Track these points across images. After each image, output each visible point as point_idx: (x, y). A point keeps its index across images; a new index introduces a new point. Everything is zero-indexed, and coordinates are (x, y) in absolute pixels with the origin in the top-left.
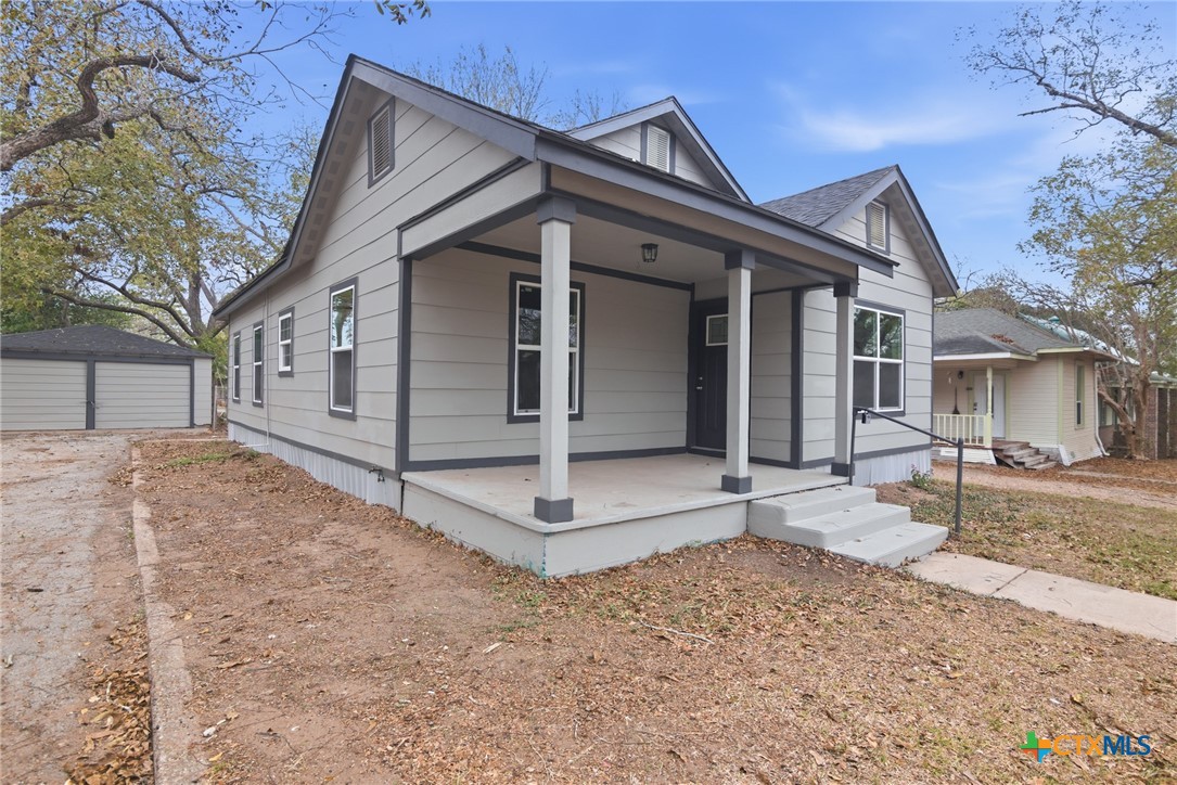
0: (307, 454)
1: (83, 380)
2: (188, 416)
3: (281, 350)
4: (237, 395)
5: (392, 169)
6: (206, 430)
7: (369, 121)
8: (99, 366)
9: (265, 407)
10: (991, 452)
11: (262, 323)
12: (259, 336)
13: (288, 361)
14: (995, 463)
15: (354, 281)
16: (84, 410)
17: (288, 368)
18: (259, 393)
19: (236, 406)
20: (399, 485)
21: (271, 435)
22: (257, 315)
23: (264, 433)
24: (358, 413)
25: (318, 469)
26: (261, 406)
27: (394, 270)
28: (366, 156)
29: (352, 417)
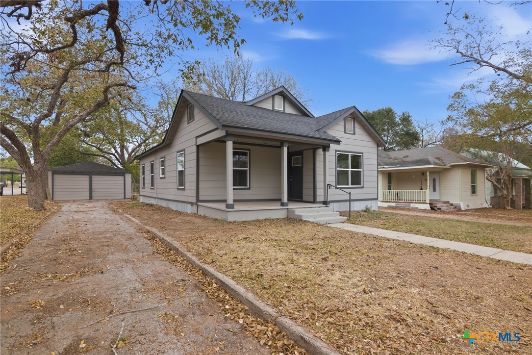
0: (170, 202)
1: (88, 182)
2: (123, 195)
3: (161, 170)
4: (144, 186)
5: (193, 121)
6: (130, 200)
7: (188, 106)
8: (93, 177)
9: (155, 189)
10: (429, 205)
11: (153, 161)
12: (152, 166)
13: (163, 174)
14: (430, 209)
15: (184, 150)
16: (88, 193)
17: (164, 176)
18: (153, 184)
19: (143, 190)
20: (197, 206)
21: (157, 198)
22: (152, 159)
23: (155, 198)
24: (186, 188)
25: (173, 206)
26: (153, 189)
27: (194, 149)
28: (187, 115)
29: (184, 189)
